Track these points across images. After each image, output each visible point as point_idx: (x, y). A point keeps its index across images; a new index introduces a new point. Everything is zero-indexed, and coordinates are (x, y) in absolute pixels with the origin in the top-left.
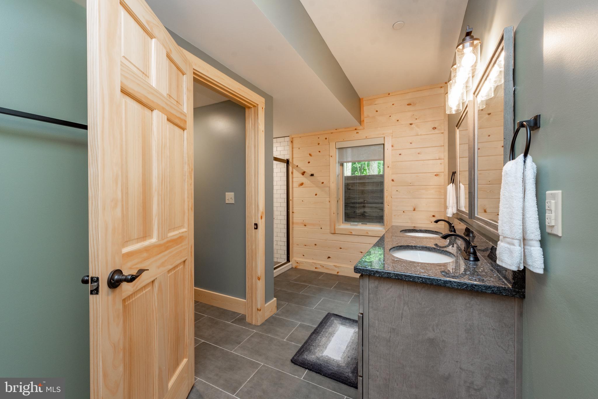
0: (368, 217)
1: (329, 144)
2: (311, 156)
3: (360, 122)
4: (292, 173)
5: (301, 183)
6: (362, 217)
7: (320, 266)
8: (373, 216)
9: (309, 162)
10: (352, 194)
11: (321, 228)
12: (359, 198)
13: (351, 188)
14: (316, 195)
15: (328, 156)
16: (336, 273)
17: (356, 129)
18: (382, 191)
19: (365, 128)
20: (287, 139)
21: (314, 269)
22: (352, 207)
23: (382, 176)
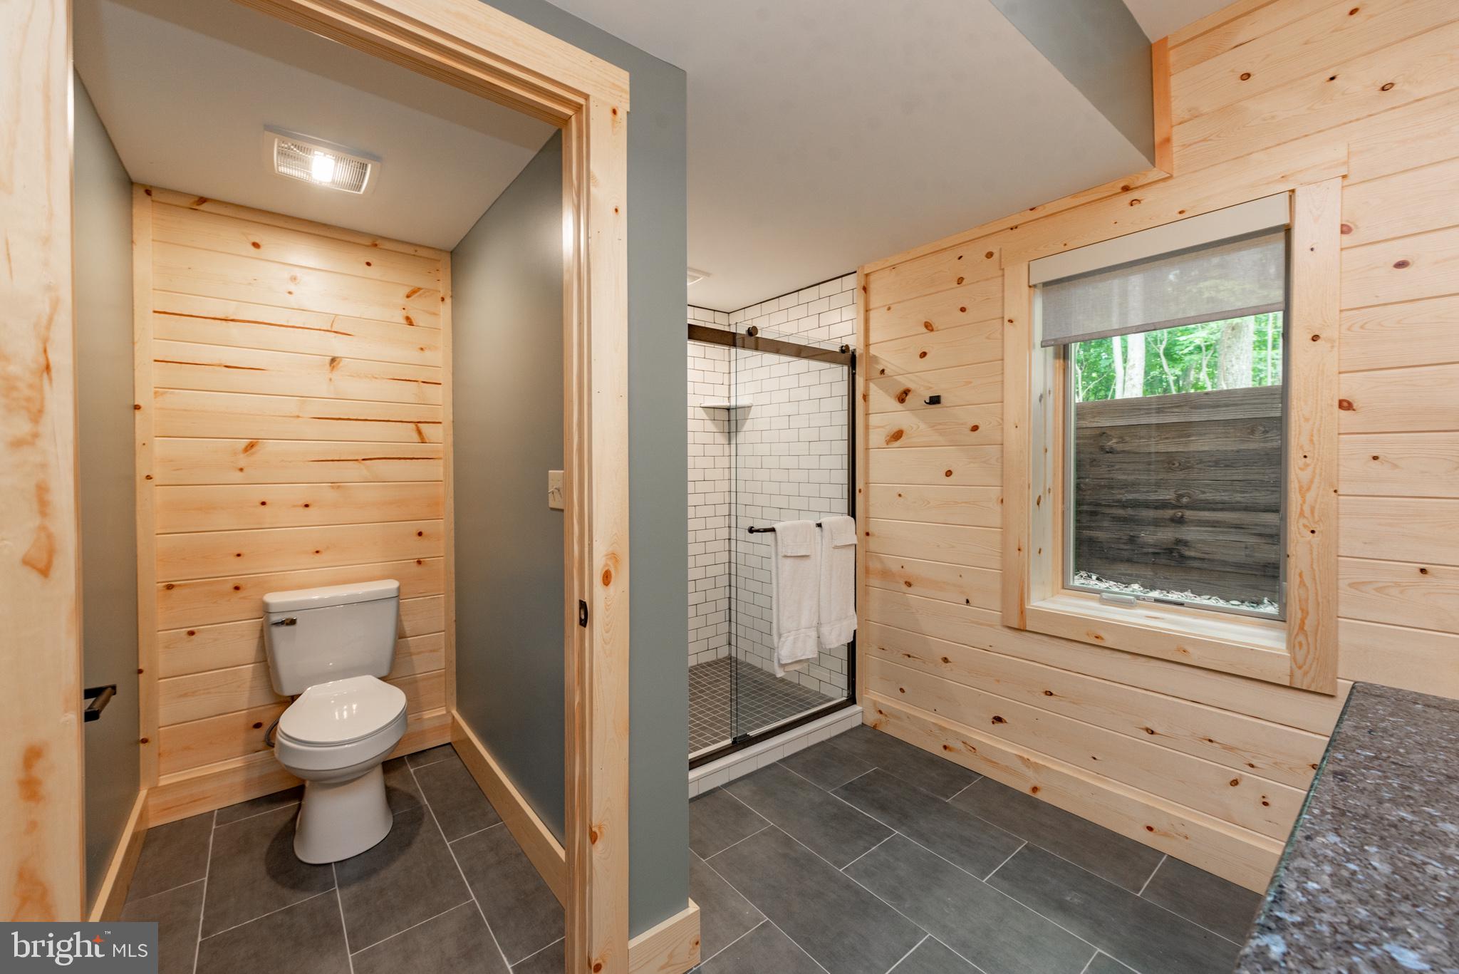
0: (1196, 564)
1: (1003, 275)
2: (932, 330)
3: (1152, 149)
4: (865, 397)
5: (895, 429)
6: (1164, 561)
7: (959, 745)
8: (1225, 563)
9: (923, 355)
10: (1120, 469)
11: (968, 601)
12: (1159, 485)
13: (1119, 447)
14: (949, 473)
15: (1000, 320)
16: (1027, 791)
17: (1126, 189)
18: (1277, 459)
19: (1175, 175)
20: (851, 282)
21: (938, 751)
22: (1117, 519)
23: (1282, 394)
